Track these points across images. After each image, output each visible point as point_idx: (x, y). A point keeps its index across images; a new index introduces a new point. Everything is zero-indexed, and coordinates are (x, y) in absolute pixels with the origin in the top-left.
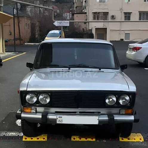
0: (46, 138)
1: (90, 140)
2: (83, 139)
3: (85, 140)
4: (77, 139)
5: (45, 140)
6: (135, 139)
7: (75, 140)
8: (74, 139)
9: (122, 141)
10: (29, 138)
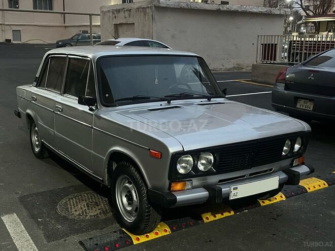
0: (168, 229)
1: (226, 214)
2: (219, 216)
3: (222, 217)
4: (212, 218)
5: (168, 233)
6: (276, 199)
7: (209, 221)
8: (207, 218)
9: (264, 205)
10: (143, 236)
